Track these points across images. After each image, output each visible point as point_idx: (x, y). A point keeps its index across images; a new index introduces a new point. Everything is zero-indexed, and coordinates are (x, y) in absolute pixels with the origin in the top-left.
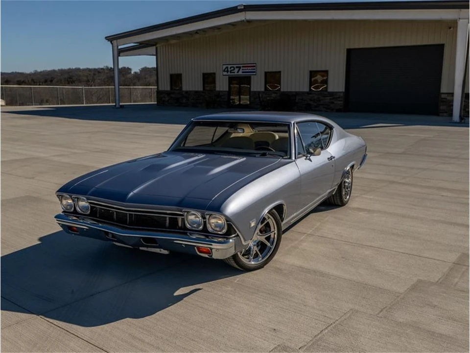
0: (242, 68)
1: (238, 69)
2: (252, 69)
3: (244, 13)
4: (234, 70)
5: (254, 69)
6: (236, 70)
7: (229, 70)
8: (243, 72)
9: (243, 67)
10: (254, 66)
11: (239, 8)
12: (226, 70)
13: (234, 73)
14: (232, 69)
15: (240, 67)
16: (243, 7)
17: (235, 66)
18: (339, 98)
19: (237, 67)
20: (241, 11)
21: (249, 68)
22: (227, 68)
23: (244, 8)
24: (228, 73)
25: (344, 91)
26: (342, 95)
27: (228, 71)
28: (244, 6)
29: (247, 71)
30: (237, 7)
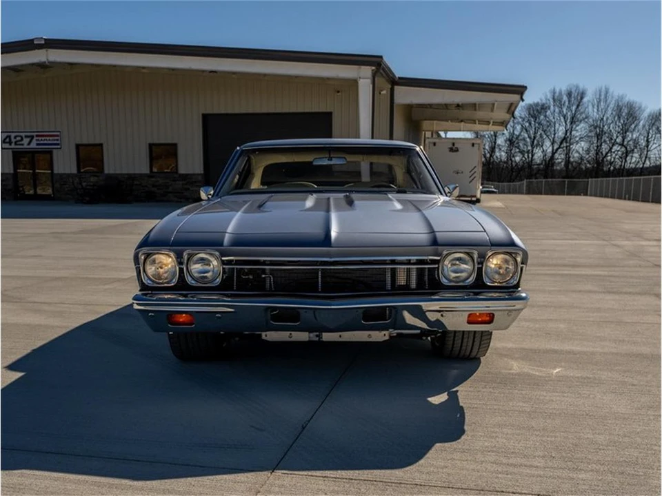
0: (35, 138)
1: (28, 140)
2: (54, 140)
3: (44, 50)
4: (22, 140)
5: (57, 140)
6: (26, 141)
7: (13, 140)
8: (38, 144)
9: (37, 136)
10: (57, 136)
11: (35, 42)
12: (8, 140)
13: (23, 145)
14: (19, 138)
15: (32, 137)
16: (43, 42)
17: (23, 134)
18: (195, 182)
19: (26, 137)
20: (40, 47)
21: (48, 138)
22: (10, 137)
23: (46, 43)
24: (10, 145)
25: (202, 172)
26: (200, 178)
27: (10, 143)
28: (45, 39)
29: (45, 142)
30: (32, 40)
